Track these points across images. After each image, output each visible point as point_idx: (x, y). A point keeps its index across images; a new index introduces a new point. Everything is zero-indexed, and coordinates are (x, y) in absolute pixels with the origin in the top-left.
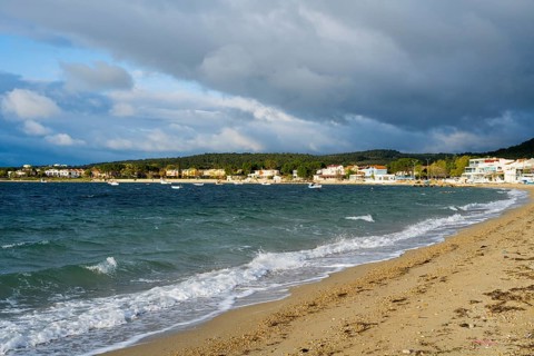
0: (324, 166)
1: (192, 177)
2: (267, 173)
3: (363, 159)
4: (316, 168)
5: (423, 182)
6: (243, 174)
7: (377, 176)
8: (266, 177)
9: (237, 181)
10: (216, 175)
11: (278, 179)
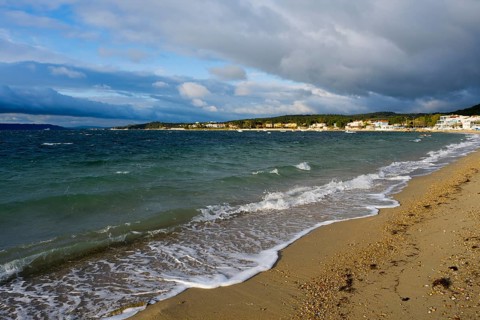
0: (351, 121)
1: (279, 128)
2: (319, 125)
3: (374, 117)
4: (347, 122)
5: (411, 129)
6: (307, 126)
7: (382, 126)
8: (319, 127)
9: (303, 130)
10: (292, 126)
11: (326, 129)
